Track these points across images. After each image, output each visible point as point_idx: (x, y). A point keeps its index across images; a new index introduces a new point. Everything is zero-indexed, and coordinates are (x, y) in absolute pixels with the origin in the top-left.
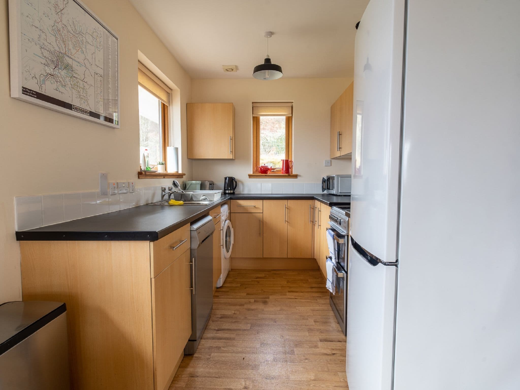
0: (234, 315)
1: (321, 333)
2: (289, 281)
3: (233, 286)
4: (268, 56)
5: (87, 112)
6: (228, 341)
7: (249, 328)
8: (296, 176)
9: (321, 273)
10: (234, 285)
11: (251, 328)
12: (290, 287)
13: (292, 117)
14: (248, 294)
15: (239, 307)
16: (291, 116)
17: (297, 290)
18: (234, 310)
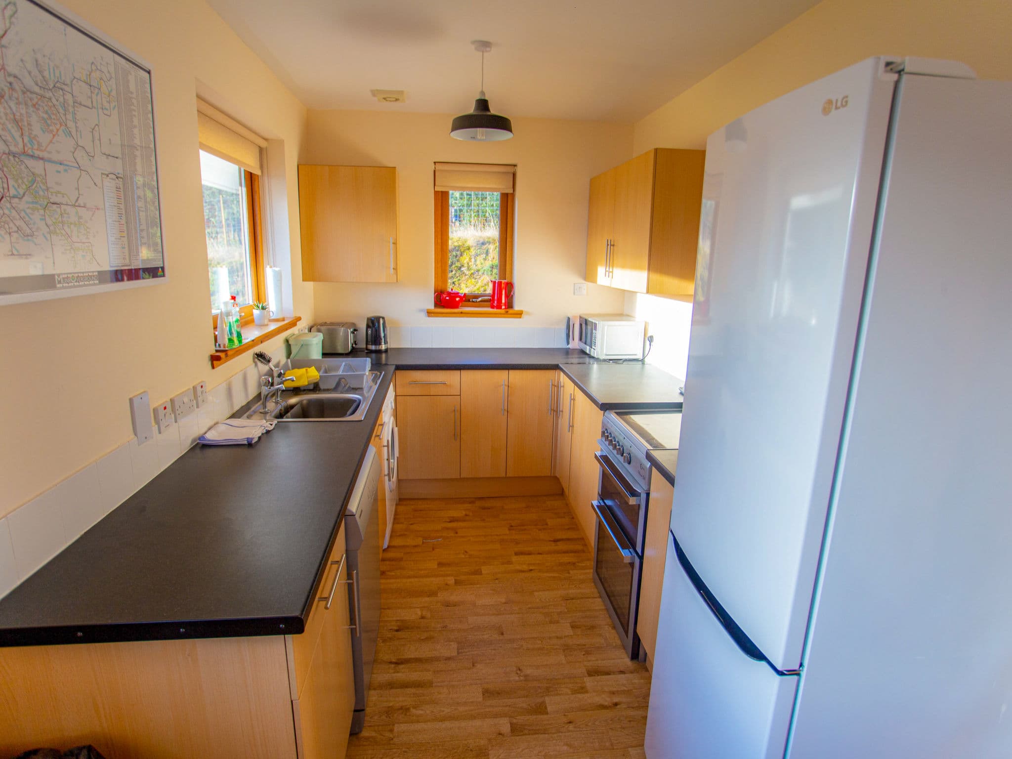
0: (422, 620)
1: (588, 654)
2: (512, 526)
3: (408, 544)
4: (483, 93)
5: (91, 276)
6: (420, 691)
7: (455, 654)
8: (519, 314)
9: (567, 505)
10: (410, 542)
11: (458, 653)
12: (517, 543)
13: (513, 195)
14: (440, 564)
15: (427, 599)
16: (512, 192)
17: (531, 549)
18: (420, 607)
